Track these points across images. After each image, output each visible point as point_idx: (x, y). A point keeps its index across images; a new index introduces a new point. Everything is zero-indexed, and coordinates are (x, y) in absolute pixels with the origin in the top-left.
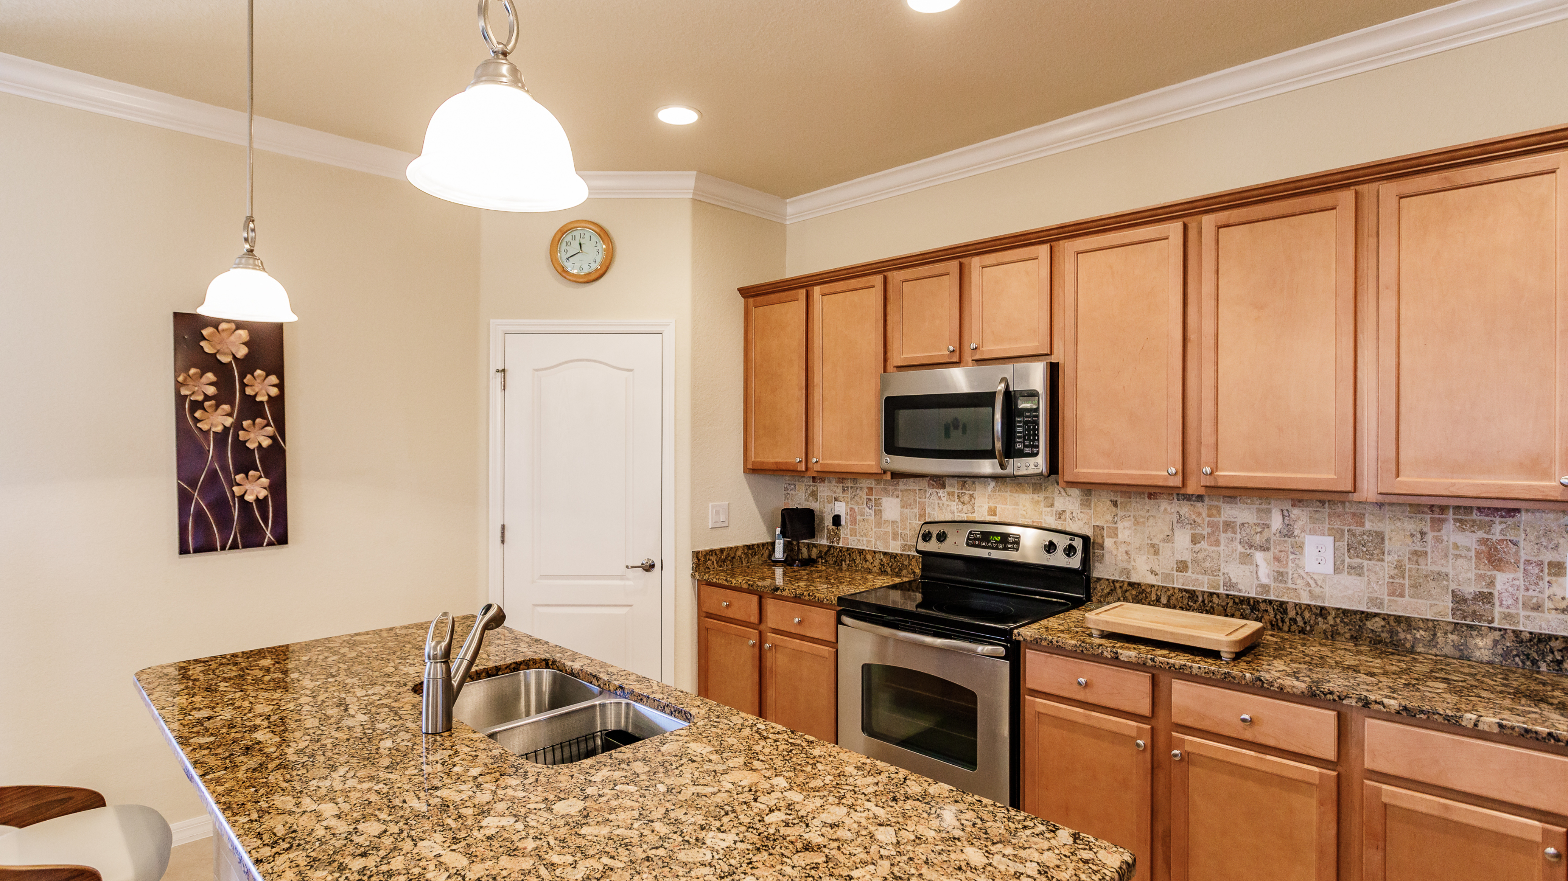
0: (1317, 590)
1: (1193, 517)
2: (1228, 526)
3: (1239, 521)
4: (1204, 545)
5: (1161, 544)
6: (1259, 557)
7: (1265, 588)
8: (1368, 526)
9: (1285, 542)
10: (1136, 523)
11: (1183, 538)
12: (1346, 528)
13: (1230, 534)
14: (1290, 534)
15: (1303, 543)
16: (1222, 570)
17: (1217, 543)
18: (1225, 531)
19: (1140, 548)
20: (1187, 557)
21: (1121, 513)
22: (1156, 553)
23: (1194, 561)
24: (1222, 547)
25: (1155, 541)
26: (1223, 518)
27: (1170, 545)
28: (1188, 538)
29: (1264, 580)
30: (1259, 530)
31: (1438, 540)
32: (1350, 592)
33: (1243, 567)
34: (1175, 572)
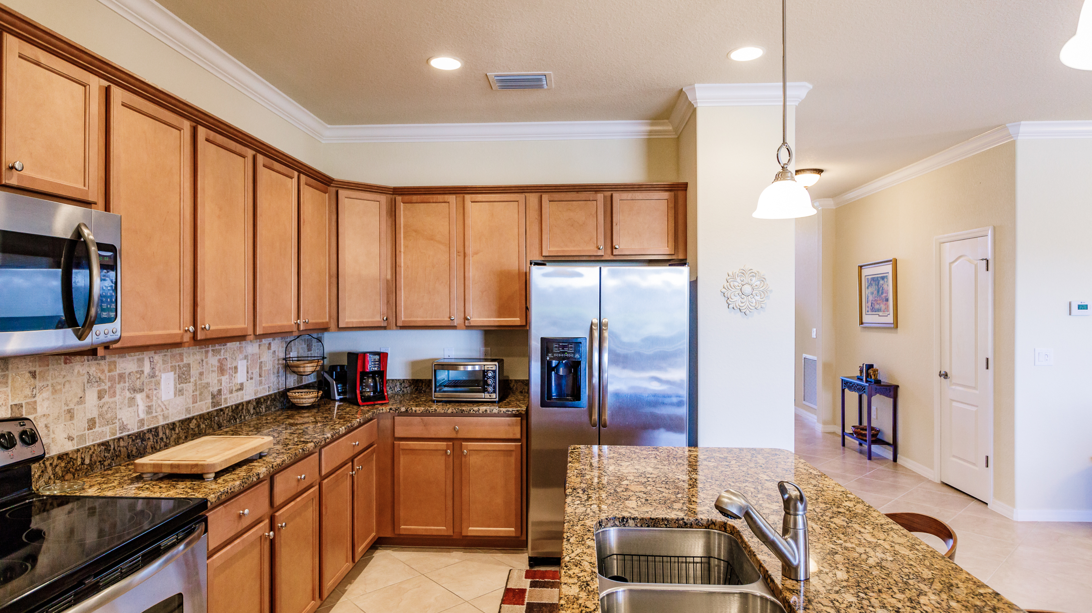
0: (166, 412)
1: (99, 374)
2: (121, 376)
3: (127, 372)
4: (106, 398)
5: (76, 408)
6: (139, 397)
7: (142, 422)
8: (185, 362)
9: (151, 382)
10: (55, 391)
11: (91, 396)
12: (177, 364)
13: (122, 384)
14: (153, 376)
15: (160, 380)
16: (118, 417)
17: (114, 394)
18: (119, 383)
19: (58, 418)
20: (95, 414)
21: (39, 384)
22: (72, 418)
23: (101, 415)
24: (118, 397)
25: (71, 406)
26: (118, 372)
27: (83, 406)
28: (96, 395)
29: (142, 416)
30: (139, 376)
31: (207, 363)
32: (179, 408)
33: (130, 409)
34: (87, 432)
